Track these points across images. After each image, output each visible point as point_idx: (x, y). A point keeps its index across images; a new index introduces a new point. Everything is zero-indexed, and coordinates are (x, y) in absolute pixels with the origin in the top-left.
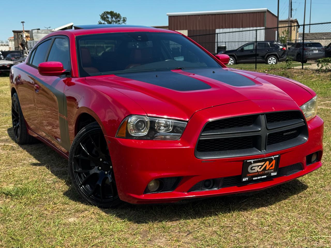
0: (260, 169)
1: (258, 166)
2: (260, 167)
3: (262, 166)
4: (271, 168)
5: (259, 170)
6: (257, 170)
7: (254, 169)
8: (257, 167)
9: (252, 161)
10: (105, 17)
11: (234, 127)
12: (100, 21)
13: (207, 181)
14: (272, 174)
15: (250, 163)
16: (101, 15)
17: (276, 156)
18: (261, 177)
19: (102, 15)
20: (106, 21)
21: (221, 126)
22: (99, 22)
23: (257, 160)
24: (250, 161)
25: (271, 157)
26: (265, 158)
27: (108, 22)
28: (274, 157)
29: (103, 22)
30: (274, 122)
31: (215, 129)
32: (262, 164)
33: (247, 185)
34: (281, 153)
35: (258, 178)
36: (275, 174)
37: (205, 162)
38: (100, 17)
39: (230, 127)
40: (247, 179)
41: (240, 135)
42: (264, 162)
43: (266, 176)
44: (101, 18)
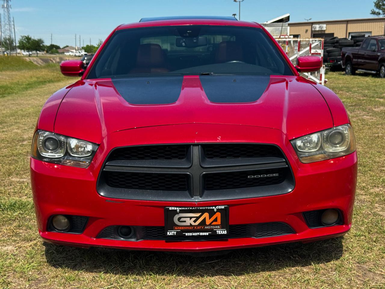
0: (195, 221)
1: (191, 218)
2: (194, 219)
3: (198, 218)
4: (214, 223)
5: (193, 224)
6: (190, 224)
7: (185, 221)
8: (189, 218)
9: (178, 209)
10: (380, 5)
11: (157, 158)
12: (373, 10)
13: (124, 227)
14: (219, 232)
15: (175, 212)
16: (375, 2)
17: (220, 207)
18: (198, 233)
19: (377, 2)
20: (380, 9)
21: (140, 156)
22: (371, 11)
23: (186, 208)
24: (173, 208)
25: (211, 208)
26: (201, 208)
27: (383, 10)
28: (217, 207)
29: (377, 10)
30: (227, 158)
31: (130, 159)
32: (198, 215)
33: (181, 241)
34: (230, 205)
35: (194, 234)
36: (224, 233)
37: (110, 202)
38: (374, 4)
39: (153, 158)
40: (174, 233)
41: (158, 171)
42: (200, 213)
43: (207, 234)
44: (375, 6)
